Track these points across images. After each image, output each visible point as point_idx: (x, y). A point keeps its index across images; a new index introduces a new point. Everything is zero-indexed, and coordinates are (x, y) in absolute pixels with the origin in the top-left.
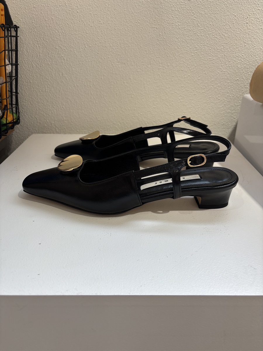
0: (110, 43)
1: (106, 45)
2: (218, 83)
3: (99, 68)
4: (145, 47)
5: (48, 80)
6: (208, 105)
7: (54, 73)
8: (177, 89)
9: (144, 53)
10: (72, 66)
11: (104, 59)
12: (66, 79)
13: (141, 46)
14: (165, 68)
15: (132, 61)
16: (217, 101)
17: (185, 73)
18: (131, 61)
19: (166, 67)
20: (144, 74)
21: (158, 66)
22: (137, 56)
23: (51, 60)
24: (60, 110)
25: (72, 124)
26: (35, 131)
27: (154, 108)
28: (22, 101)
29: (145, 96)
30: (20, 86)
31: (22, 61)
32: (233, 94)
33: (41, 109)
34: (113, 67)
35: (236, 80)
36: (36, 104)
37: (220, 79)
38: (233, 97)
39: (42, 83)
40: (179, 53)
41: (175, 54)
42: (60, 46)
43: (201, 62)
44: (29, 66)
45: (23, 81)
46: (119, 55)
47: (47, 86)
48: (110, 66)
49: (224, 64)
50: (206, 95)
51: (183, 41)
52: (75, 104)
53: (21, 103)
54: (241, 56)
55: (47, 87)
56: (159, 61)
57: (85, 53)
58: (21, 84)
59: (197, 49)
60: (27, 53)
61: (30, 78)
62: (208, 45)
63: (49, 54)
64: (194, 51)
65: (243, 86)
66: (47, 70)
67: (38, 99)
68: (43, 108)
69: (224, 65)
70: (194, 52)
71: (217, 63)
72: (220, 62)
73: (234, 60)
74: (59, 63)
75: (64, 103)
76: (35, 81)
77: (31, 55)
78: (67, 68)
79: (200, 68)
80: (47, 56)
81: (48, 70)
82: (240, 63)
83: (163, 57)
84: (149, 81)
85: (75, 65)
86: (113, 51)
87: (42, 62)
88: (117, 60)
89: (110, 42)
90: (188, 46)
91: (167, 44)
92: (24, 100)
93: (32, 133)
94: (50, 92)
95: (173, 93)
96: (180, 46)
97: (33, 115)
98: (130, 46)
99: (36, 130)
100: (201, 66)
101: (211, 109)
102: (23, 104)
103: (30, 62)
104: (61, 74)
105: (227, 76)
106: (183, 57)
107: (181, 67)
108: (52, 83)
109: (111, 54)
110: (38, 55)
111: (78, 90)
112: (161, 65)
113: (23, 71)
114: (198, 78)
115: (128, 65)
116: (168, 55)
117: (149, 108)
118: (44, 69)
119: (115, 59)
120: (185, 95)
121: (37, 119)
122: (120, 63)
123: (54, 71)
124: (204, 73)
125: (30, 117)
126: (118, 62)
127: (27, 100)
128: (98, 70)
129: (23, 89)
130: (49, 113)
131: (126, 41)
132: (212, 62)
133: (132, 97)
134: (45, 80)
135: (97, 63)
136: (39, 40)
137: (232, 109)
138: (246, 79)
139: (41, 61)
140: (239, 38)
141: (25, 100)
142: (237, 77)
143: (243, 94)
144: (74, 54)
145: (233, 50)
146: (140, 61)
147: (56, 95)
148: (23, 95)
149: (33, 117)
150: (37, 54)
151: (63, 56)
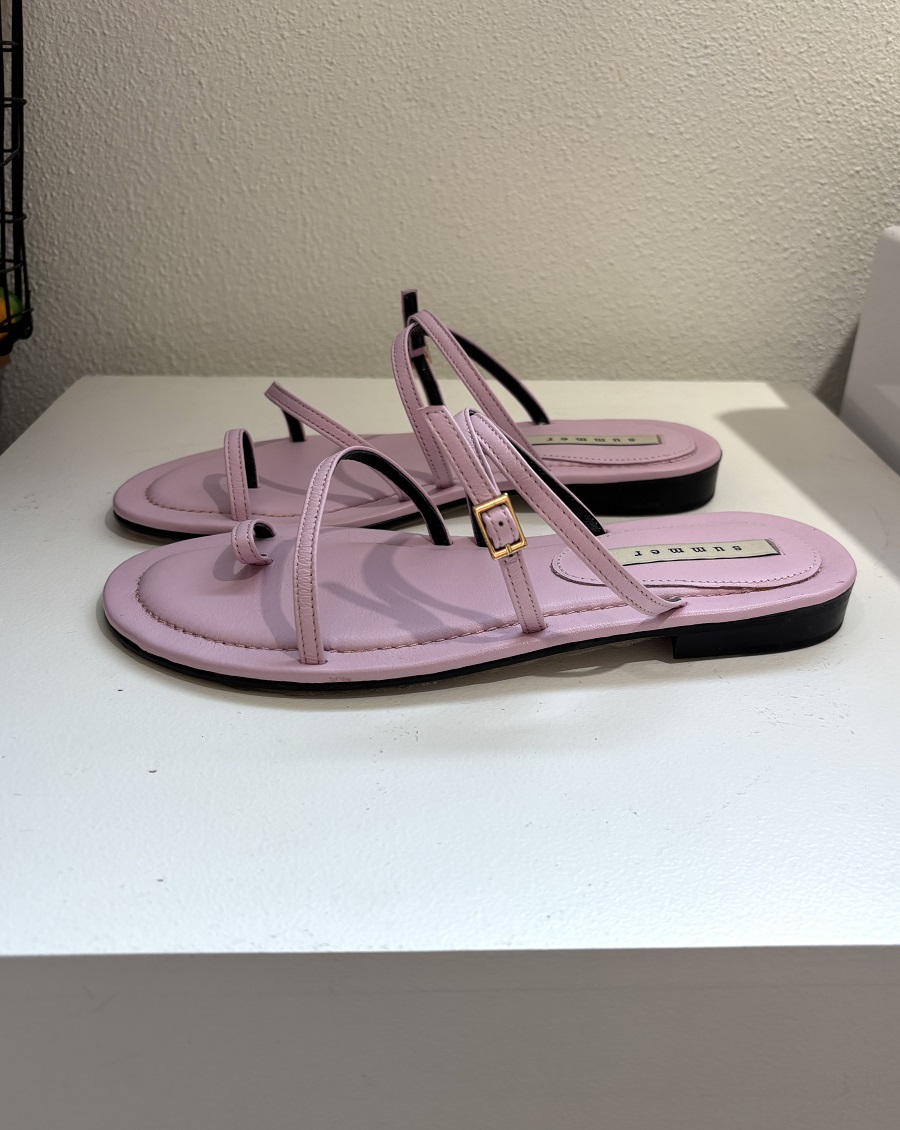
0: (377, 23)
1: (362, 32)
2: (782, 185)
3: (334, 122)
4: (512, 41)
5: (136, 163)
6: (743, 269)
7: (160, 138)
8: (630, 207)
9: (509, 65)
10: (229, 110)
11: (356, 84)
12: (208, 161)
13: (498, 35)
14: (588, 126)
15: (460, 94)
16: (776, 256)
17: (661, 146)
18: (459, 97)
19: (591, 122)
20: (503, 147)
21: (560, 117)
22: (480, 75)
23: (148, 87)
24: (184, 284)
25: (231, 337)
26: (91, 366)
27: (542, 278)
28: (38, 247)
29: (508, 234)
30: (28, 188)
31: (38, 91)
32: (839, 229)
33: (113, 279)
34: (390, 117)
35: (852, 175)
36: (91, 260)
37: (793, 168)
38: (838, 238)
39: (115, 175)
40: (642, 67)
41: (627, 69)
42: (183, 31)
43: (724, 101)
44: (66, 112)
45: (42, 169)
46: (411, 72)
47: (135, 188)
48: (377, 113)
49: (810, 112)
50: (737, 231)
51: (657, 21)
52: (245, 262)
53: (33, 254)
54: (873, 82)
55: (136, 194)
56: (563, 98)
57: (282, 60)
58: (33, 180)
59: (709, 51)
60: (57, 60)
61: (69, 158)
62: (751, 35)
63: (140, 62)
64: (698, 57)
65: (874, 199)
66: (132, 126)
67: (101, 240)
68: (120, 278)
69: (807, 117)
70: (697, 64)
71: (784, 106)
72: (795, 105)
73: (844, 97)
74: (182, 98)
75: (201, 260)
76: (86, 170)
77: (74, 67)
78: (211, 117)
79: (719, 126)
80: (135, 71)
81: (139, 128)
82: (868, 107)
83: (579, 81)
84: (525, 174)
85: (240, 109)
86: (390, 53)
87: (116, 93)
88: (405, 90)
89: (379, 18)
90: (675, 40)
91: (598, 28)
92: (45, 242)
93: (80, 374)
94: (145, 214)
95: (613, 224)
96: (644, 39)
97: (80, 303)
98: (453, 36)
99: (94, 363)
100: (724, 116)
101: (752, 285)
102: (41, 258)
103: (69, 94)
104: (187, 142)
105: (820, 157)
106: (655, 83)
107: (648, 121)
108: (154, 177)
109: (380, 66)
110: (100, 66)
111: (254, 207)
112: (571, 113)
113: (41, 131)
114: (710, 163)
115: (446, 111)
116: (600, 75)
117: (522, 277)
118: (122, 122)
119: (398, 85)
120: (658, 231)
121: (96, 320)
122: (414, 104)
123: (160, 131)
124: (734, 145)
125: (68, 309)
126: (409, 100)
127: (56, 243)
128: (331, 128)
129: (41, 199)
130: (144, 295)
131: (440, 15)
132: (765, 104)
133: (459, 237)
134: (126, 164)
135: (327, 101)
136: (104, 9)
137: (834, 286)
138: (890, 169)
139: (110, 92)
140: (868, 14)
141: (48, 245)
142: (854, 164)
143: (877, 229)
144: (240, 65)
145: (844, 60)
146: (493, 95)
147: (169, 224)
148: (41, 224)
149: (82, 310)
150: (96, 62)
151: (196, 71)
